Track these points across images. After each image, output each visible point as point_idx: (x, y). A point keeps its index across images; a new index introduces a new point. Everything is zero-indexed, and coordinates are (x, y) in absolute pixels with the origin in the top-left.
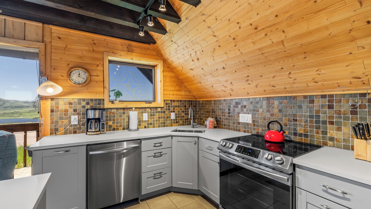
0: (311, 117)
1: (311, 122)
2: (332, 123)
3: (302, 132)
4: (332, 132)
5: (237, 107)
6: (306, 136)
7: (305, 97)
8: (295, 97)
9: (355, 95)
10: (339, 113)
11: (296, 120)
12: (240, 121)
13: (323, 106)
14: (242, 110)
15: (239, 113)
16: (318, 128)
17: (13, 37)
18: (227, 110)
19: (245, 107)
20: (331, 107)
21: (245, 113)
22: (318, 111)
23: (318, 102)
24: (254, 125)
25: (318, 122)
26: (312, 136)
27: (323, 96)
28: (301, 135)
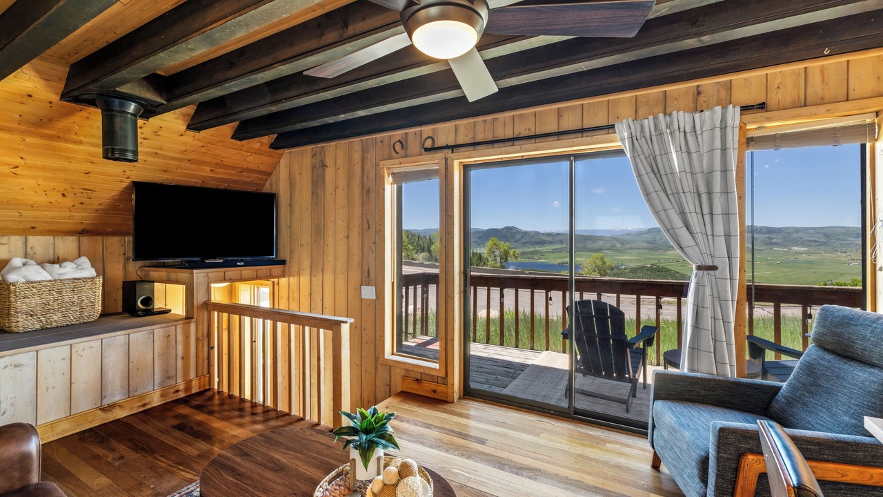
17: (822, 102)
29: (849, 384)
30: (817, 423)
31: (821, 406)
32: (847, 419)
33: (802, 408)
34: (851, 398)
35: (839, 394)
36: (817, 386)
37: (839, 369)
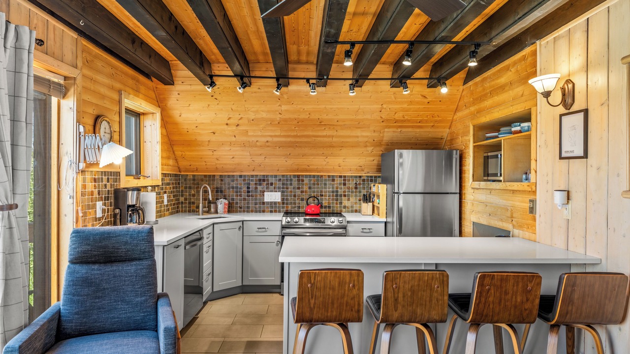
0: (333, 192)
1: (333, 196)
2: (345, 196)
3: (327, 205)
4: (345, 203)
5: (260, 185)
6: (329, 207)
7: (329, 176)
8: (322, 176)
9: (356, 177)
10: (349, 188)
11: (322, 195)
12: (266, 200)
13: (340, 184)
14: (267, 188)
15: (264, 192)
16: (337, 200)
18: (245, 189)
19: (272, 184)
20: (345, 184)
21: (272, 191)
22: (337, 188)
23: (338, 181)
24: (283, 203)
25: (337, 196)
26: (333, 207)
27: (340, 177)
28: (325, 207)
29: (127, 277)
30: (120, 314)
31: (115, 302)
32: (139, 299)
33: (100, 312)
34: (134, 285)
35: (123, 287)
36: (102, 290)
37: (111, 271)
